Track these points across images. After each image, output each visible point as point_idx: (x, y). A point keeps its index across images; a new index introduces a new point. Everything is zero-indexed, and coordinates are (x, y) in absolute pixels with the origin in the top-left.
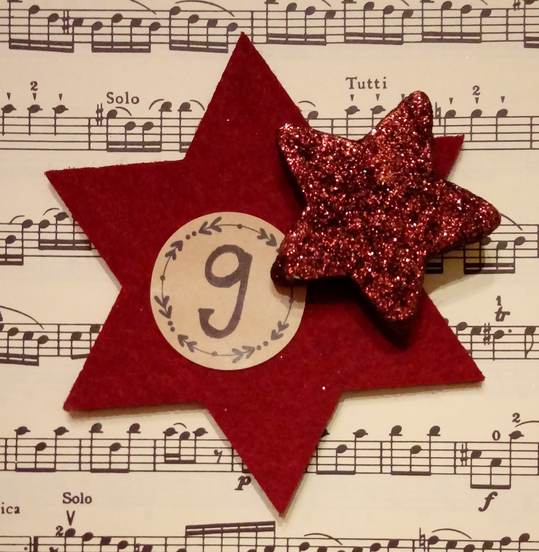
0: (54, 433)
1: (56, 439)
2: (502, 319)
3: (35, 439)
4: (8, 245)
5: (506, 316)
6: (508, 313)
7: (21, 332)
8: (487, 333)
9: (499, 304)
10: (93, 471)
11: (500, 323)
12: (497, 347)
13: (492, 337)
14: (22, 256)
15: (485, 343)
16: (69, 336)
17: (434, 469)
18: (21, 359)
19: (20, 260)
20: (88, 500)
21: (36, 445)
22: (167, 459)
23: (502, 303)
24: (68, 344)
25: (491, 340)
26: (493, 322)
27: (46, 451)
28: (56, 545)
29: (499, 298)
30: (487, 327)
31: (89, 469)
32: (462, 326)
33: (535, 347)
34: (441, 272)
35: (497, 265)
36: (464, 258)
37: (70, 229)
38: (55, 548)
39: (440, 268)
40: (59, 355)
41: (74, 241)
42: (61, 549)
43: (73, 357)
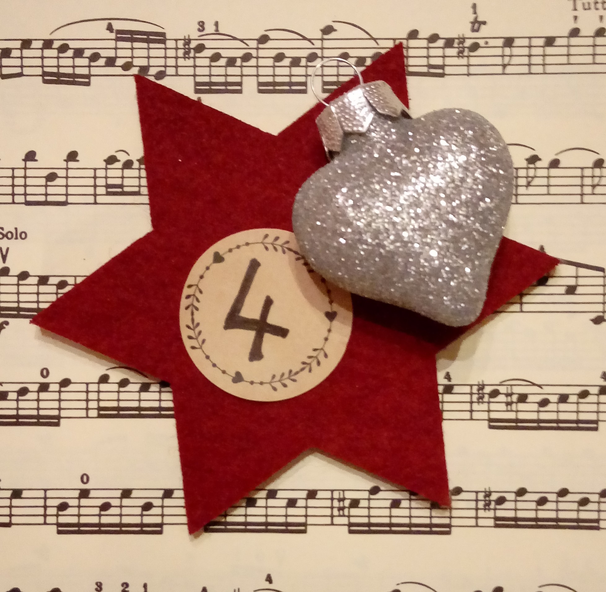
2: (477, 30)
5: (483, 27)
6: (484, 23)
8: (461, 45)
9: (475, 13)
10: (28, 203)
11: (475, 35)
12: (473, 61)
13: (466, 50)
15: (458, 57)
20: (23, 236)
22: (110, 190)
23: (478, 11)
25: (466, 53)
26: (469, 33)
29: (474, 6)
30: (461, 38)
31: (23, 201)
32: (434, 38)
33: (515, 60)
43: (3, 77)
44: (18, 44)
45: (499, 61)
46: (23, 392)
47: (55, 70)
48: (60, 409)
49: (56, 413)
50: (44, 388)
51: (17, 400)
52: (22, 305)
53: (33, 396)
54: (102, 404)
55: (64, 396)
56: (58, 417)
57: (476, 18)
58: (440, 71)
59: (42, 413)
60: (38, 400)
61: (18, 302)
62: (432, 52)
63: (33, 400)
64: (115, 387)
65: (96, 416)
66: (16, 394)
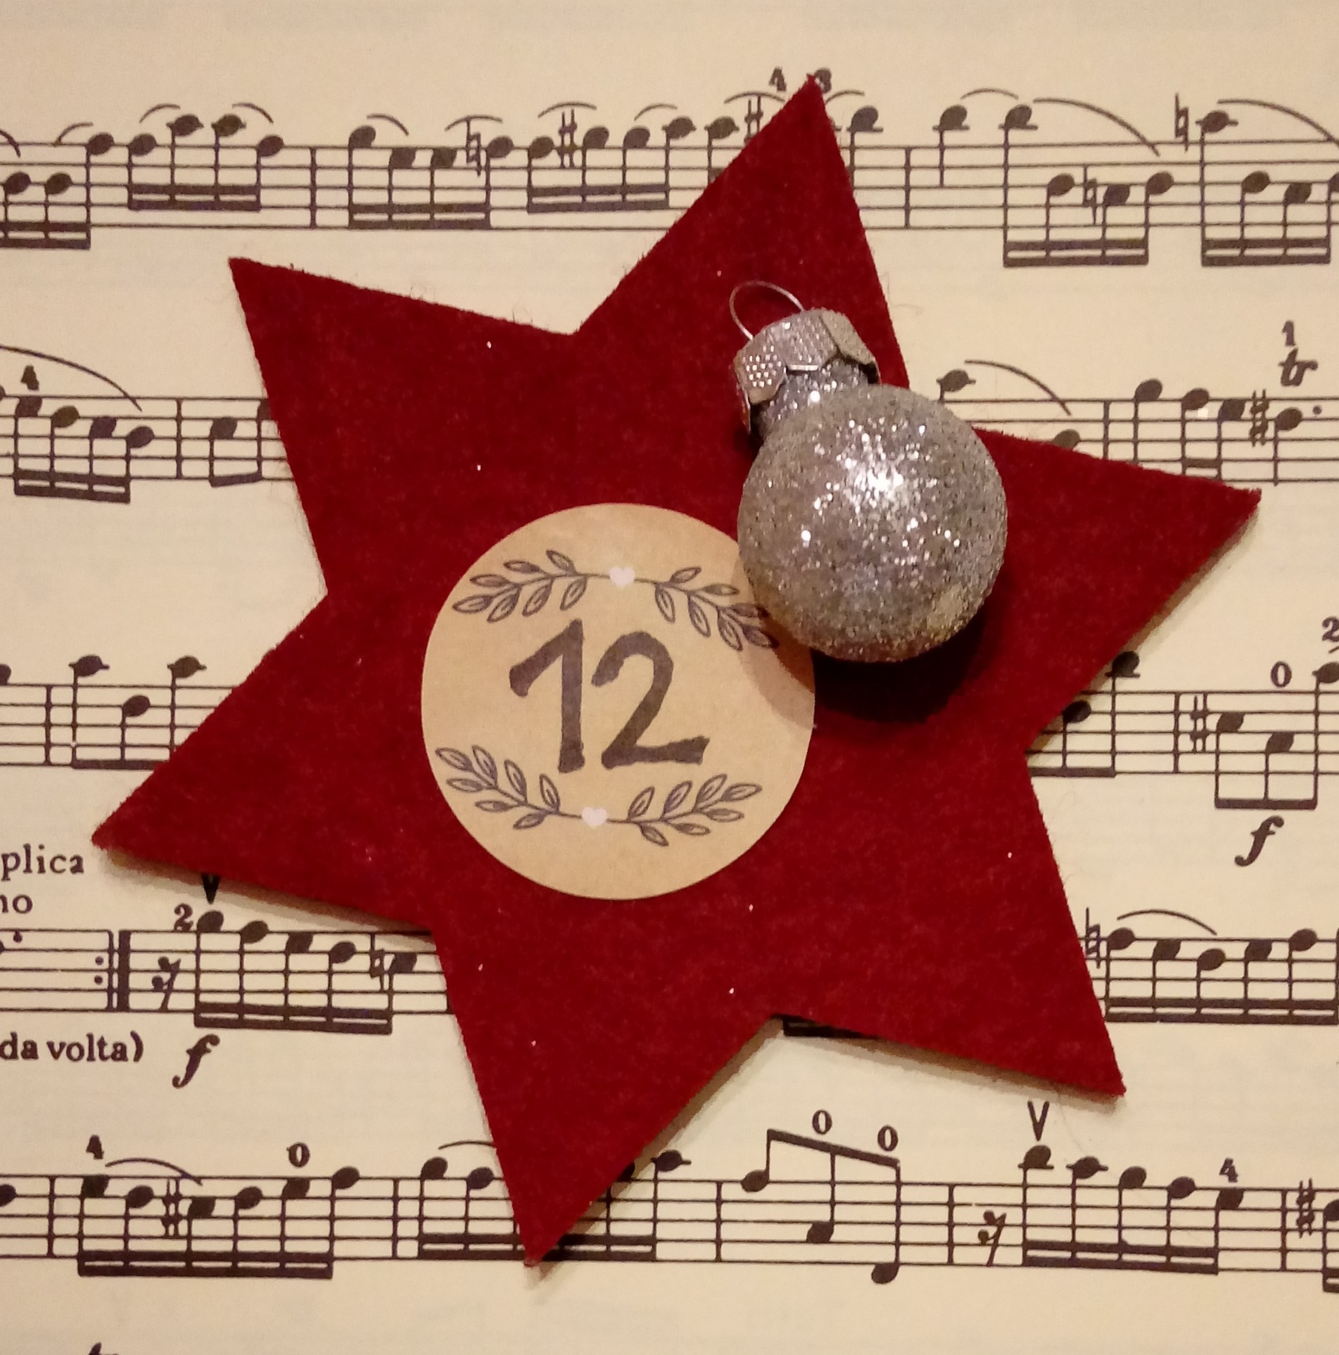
0: (169, 673)
1: (173, 688)
2: (1297, 381)
3: (122, 686)
4: (52, 198)
5: (1308, 374)
6: (1313, 366)
7: (85, 418)
8: (1259, 415)
9: (1290, 341)
11: (1292, 391)
12: (1285, 450)
13: (1271, 426)
14: (85, 227)
15: (1253, 440)
16: (205, 429)
17: (1122, 763)
18: (85, 487)
19: (81, 236)
21: (122, 701)
23: (1297, 338)
24: (203, 449)
25: (1270, 433)
26: (1275, 388)
27: (148, 717)
28: (177, 951)
29: (1289, 328)
30: (1260, 400)
32: (1196, 399)
34: (1143, 260)
35: (1285, 243)
36: (1203, 225)
37: (208, 157)
38: (172, 959)
39: (1141, 252)
40: (179, 476)
41: (217, 189)
42: (188, 962)
43: (216, 481)
44: (251, 409)
46: (248, 1198)
48: (332, 1238)
49: (323, 1247)
50: (296, 1189)
51: (236, 1218)
52: (249, 999)
53: (273, 1208)
54: (429, 1228)
55: (341, 1208)
56: (329, 1258)
57: (1294, 354)
58: (1212, 473)
59: (291, 1247)
60: (283, 1218)
61: (241, 991)
62: (1192, 431)
63: (271, 1218)
64: (460, 1189)
65: (415, 1254)
66: (232, 1204)
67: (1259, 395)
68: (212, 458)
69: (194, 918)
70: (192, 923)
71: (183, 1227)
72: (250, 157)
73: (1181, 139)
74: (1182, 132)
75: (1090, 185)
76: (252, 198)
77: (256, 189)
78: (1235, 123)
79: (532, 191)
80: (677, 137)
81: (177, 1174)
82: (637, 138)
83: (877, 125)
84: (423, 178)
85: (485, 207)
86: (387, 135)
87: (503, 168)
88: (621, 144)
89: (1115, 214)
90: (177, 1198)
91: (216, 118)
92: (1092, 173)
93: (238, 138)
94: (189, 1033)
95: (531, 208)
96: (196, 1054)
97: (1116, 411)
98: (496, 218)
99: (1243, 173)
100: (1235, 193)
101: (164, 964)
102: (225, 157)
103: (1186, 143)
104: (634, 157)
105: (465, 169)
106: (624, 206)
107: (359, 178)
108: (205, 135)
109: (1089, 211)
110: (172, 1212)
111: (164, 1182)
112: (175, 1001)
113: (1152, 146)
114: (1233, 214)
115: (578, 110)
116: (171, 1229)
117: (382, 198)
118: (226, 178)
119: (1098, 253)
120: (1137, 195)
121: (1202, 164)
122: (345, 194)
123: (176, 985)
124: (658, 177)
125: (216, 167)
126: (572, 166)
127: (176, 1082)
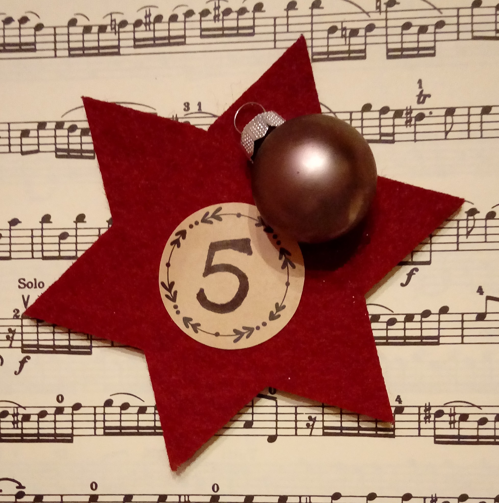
0: (9, 224)
1: (10, 230)
2: (423, 102)
5: (427, 99)
6: (429, 96)
8: (409, 116)
9: (420, 87)
10: (44, 258)
11: (421, 106)
12: (419, 129)
13: (413, 120)
15: (406, 125)
16: (19, 134)
20: (41, 285)
23: (423, 85)
24: (18, 141)
25: (413, 122)
26: (415, 105)
28: (14, 326)
29: (420, 82)
30: (409, 110)
31: (41, 256)
32: (385, 110)
33: (455, 127)
34: (364, 58)
35: (418, 49)
36: (387, 43)
37: (17, 32)
38: (13, 328)
39: (363, 54)
40: (10, 152)
41: (20, 44)
42: (18, 330)
43: (23, 153)
44: (35, 126)
45: (442, 128)
46: (43, 414)
47: (66, 147)
48: (73, 428)
49: (69, 431)
50: (59, 411)
51: (38, 422)
52: (41, 343)
53: (51, 418)
54: (107, 424)
55: (76, 417)
56: (72, 435)
57: (422, 91)
58: (391, 138)
59: (58, 431)
60: (55, 421)
61: (38, 340)
62: (383, 122)
63: (51, 421)
64: (118, 410)
65: (102, 433)
66: (37, 416)
67: (409, 108)
68: (21, 145)
69: (20, 314)
70: (19, 316)
71: (20, 425)
72: (32, 32)
73: (378, 10)
74: (378, 7)
75: (344, 29)
76: (33, 47)
77: (34, 44)
78: (399, 3)
79: (135, 40)
80: (188, 17)
81: (17, 406)
82: (174, 18)
83: (263, 9)
84: (95, 37)
85: (118, 47)
86: (82, 21)
87: (124, 32)
88: (167, 20)
89: (354, 40)
90: (17, 414)
91: (19, 17)
92: (345, 25)
93: (28, 24)
94: (20, 355)
95: (135, 46)
96: (23, 363)
97: (354, 116)
98: (122, 51)
99: (402, 22)
100: (399, 30)
101: (10, 330)
102: (23, 32)
103: (380, 12)
104: (173, 25)
105: (111, 33)
106: (169, 44)
107: (72, 38)
108: (15, 24)
109: (344, 39)
110: (16, 419)
111: (13, 409)
112: (15, 344)
113: (367, 13)
114: (398, 39)
115: (152, 9)
116: (16, 425)
117: (80, 45)
118: (24, 40)
119: (347, 55)
120: (362, 32)
121: (386, 20)
122: (67, 44)
123: (15, 338)
124: (181, 33)
125: (20, 36)
126: (150, 30)
127: (16, 373)
